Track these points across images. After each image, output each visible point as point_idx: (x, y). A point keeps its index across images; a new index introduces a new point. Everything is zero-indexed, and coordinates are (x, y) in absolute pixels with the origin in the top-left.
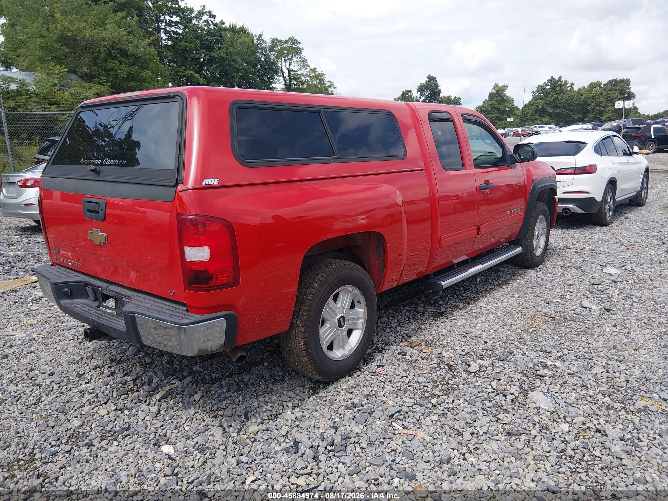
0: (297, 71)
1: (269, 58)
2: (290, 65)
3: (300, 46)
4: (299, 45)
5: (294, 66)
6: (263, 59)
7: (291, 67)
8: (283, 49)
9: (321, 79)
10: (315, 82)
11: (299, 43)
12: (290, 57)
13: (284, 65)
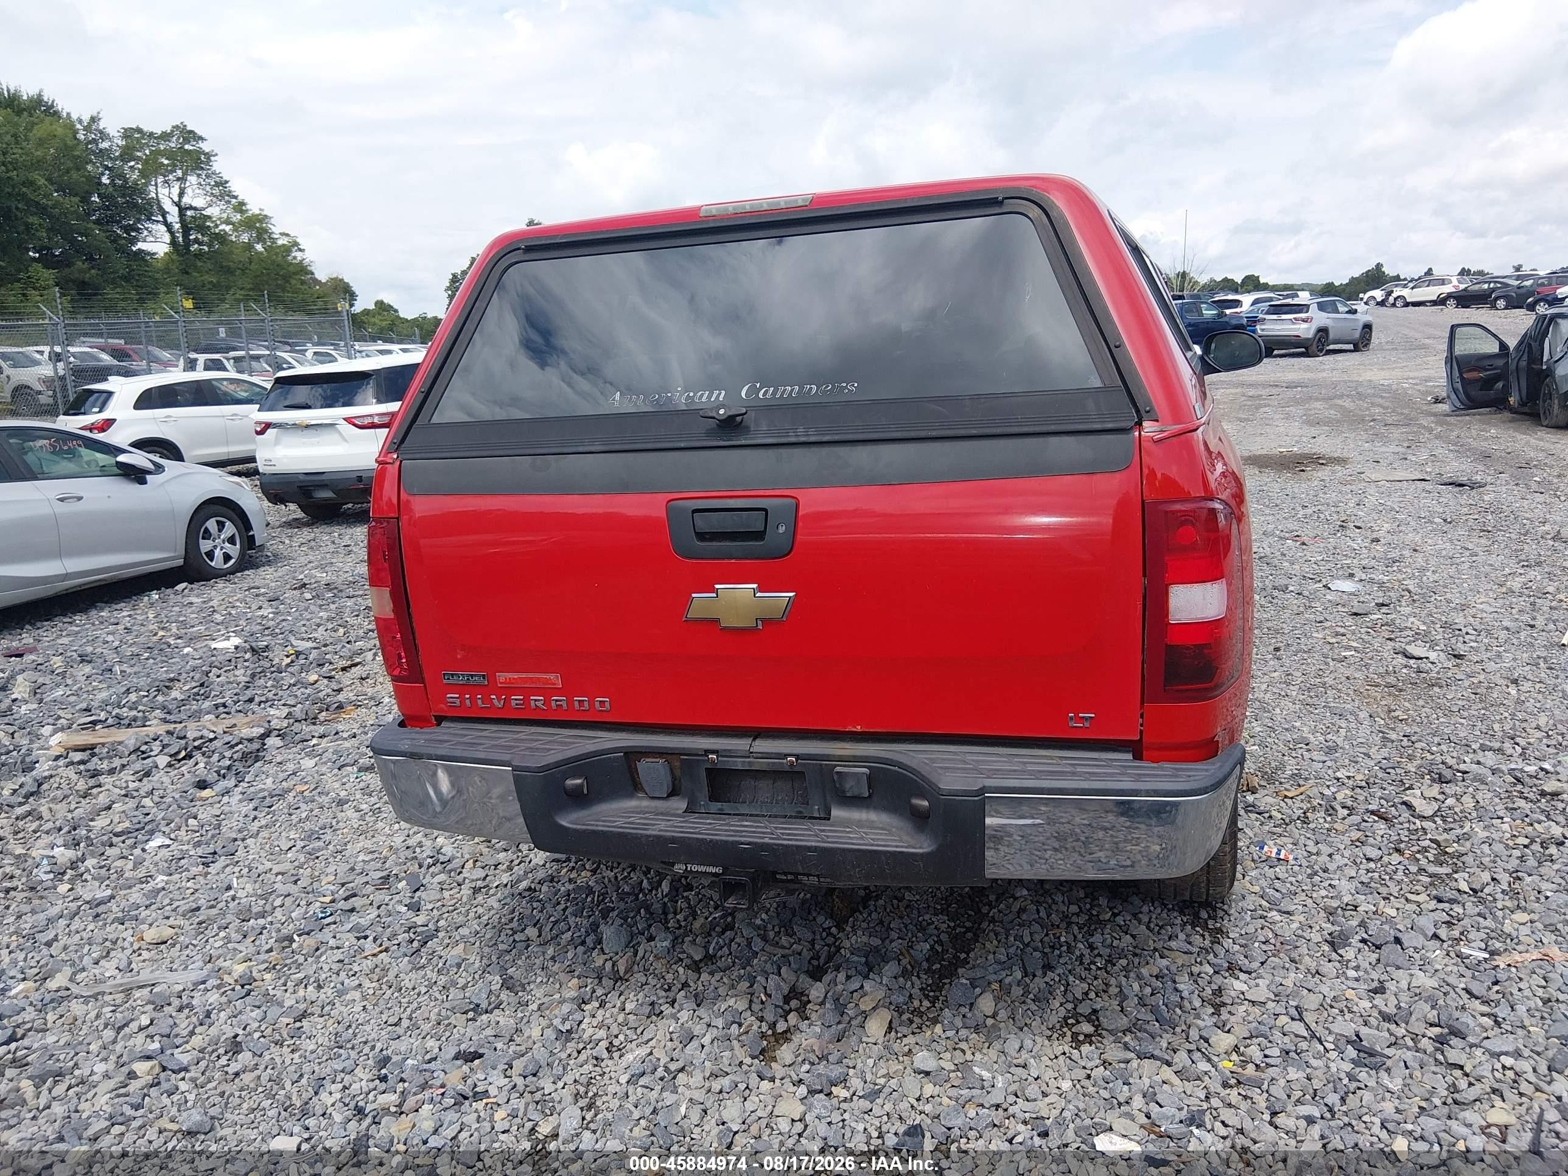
0: (204, 209)
1: (122, 176)
2: (181, 194)
3: (205, 147)
4: (201, 145)
5: (193, 198)
6: (105, 180)
7: (186, 200)
8: (158, 153)
9: (262, 228)
10: (245, 238)
11: (201, 138)
12: (179, 173)
13: (165, 194)
